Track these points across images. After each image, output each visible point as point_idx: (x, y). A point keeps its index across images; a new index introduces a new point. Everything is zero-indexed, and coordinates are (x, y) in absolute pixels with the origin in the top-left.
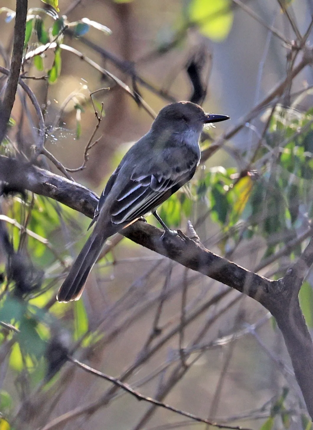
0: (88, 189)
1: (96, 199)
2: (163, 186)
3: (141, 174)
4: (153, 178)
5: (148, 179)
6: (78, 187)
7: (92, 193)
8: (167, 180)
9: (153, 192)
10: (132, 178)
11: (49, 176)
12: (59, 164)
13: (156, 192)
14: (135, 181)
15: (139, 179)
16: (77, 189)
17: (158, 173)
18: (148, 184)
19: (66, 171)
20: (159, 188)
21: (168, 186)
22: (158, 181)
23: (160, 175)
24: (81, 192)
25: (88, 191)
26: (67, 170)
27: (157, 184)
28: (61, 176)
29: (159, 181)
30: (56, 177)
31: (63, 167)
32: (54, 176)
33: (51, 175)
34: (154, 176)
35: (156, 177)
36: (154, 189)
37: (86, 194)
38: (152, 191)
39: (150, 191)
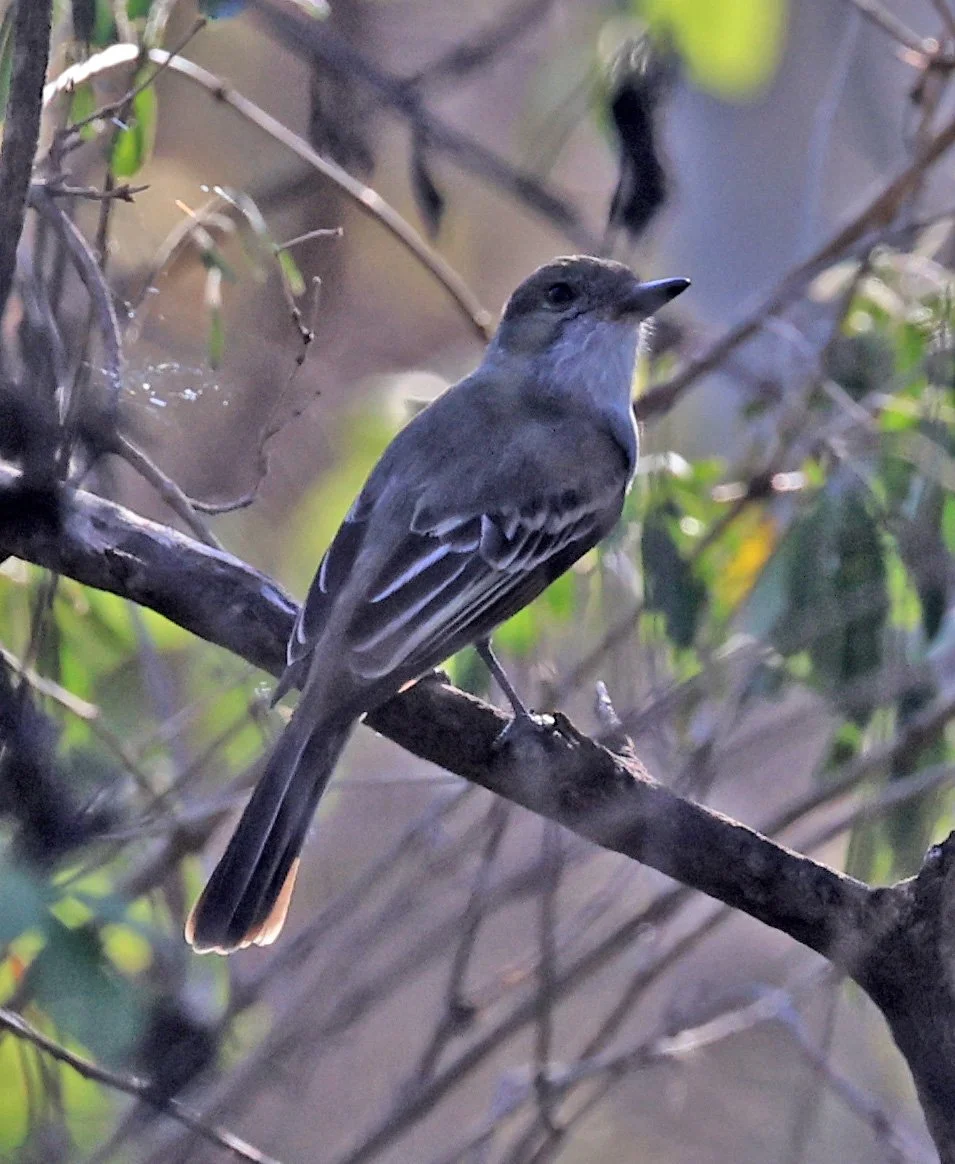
0: (259, 572)
1: (281, 605)
2: (521, 556)
3: (447, 511)
4: (486, 524)
5: (468, 530)
6: (223, 564)
7: (269, 585)
8: (535, 534)
9: (490, 570)
10: (418, 525)
11: (129, 525)
12: (169, 488)
13: (500, 572)
14: (428, 534)
15: (442, 529)
16: (221, 571)
17: (505, 510)
18: (470, 547)
19: (193, 511)
20: (509, 560)
21: (538, 553)
22: (504, 536)
23: (509, 518)
24: (232, 584)
25: (258, 579)
26: (196, 508)
27: (503, 547)
28: (169, 529)
29: (509, 535)
30: (153, 531)
31: (183, 496)
32: (146, 527)
33: (136, 524)
34: (490, 517)
35: (498, 520)
36: (491, 563)
37: (250, 587)
38: (485, 568)
39: (477, 568)
